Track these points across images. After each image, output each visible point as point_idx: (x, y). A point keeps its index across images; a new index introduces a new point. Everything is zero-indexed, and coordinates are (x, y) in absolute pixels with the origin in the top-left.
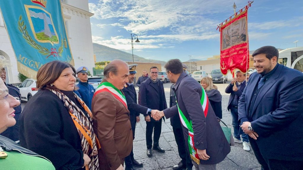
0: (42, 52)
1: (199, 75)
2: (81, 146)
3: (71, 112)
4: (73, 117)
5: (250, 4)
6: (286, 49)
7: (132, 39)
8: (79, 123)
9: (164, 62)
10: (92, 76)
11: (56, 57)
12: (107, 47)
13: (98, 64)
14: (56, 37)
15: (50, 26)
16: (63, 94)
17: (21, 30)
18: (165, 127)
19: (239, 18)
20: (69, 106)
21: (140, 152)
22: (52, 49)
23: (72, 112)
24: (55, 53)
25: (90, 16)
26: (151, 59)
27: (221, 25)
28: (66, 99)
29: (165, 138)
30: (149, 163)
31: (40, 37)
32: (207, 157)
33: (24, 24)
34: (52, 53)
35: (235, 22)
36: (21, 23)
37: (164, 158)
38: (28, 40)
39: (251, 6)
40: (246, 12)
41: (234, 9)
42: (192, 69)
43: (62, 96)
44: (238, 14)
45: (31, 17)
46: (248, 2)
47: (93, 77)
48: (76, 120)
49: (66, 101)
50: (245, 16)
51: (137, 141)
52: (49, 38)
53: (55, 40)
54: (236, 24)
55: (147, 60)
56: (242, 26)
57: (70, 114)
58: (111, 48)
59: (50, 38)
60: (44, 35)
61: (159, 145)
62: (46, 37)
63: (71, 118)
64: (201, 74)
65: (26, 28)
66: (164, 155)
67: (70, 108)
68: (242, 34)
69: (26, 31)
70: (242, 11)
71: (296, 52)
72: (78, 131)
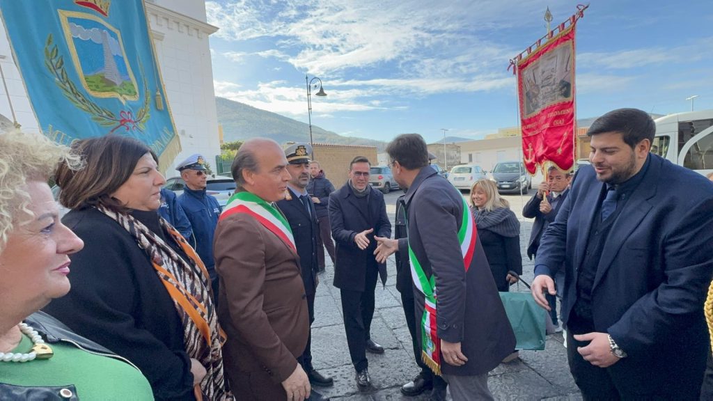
0: (100, 119)
1: (466, 175)
2: (185, 341)
3: (155, 262)
4: (162, 274)
5: (582, 12)
6: (668, 116)
7: (309, 88)
8: (178, 287)
9: (384, 144)
10: (213, 176)
11: (132, 132)
12: (249, 106)
13: (228, 148)
14: (132, 85)
15: (118, 59)
16: (132, 218)
17: (52, 68)
18: (386, 295)
19: (557, 43)
20: (150, 247)
21: (327, 352)
22: (123, 112)
23: (158, 262)
24: (130, 121)
25: (210, 34)
26: (353, 136)
27: (517, 60)
28: (143, 232)
29: (384, 321)
30: (347, 378)
31: (94, 84)
32: (462, 360)
33: (59, 55)
34: (123, 122)
35: (548, 52)
36: (50, 52)
37: (382, 367)
38: (67, 91)
39: (582, 17)
40: (573, 30)
41: (548, 23)
42: (449, 161)
43: (131, 223)
44: (554, 35)
45: (74, 38)
46: (577, 7)
47: (218, 178)
48: (170, 280)
49: (142, 235)
50: (571, 41)
51: (321, 327)
52: (115, 87)
53: (130, 91)
54: (551, 58)
55: (343, 139)
56: (562, 63)
57: (155, 265)
58: (258, 110)
59: (118, 86)
60: (104, 79)
61: (371, 335)
62: (109, 85)
63: (158, 276)
64: (470, 172)
65: (62, 63)
66: (381, 361)
67: (154, 252)
68: (562, 81)
69: (62, 70)
70: (563, 29)
71: (691, 123)
72: (178, 307)
